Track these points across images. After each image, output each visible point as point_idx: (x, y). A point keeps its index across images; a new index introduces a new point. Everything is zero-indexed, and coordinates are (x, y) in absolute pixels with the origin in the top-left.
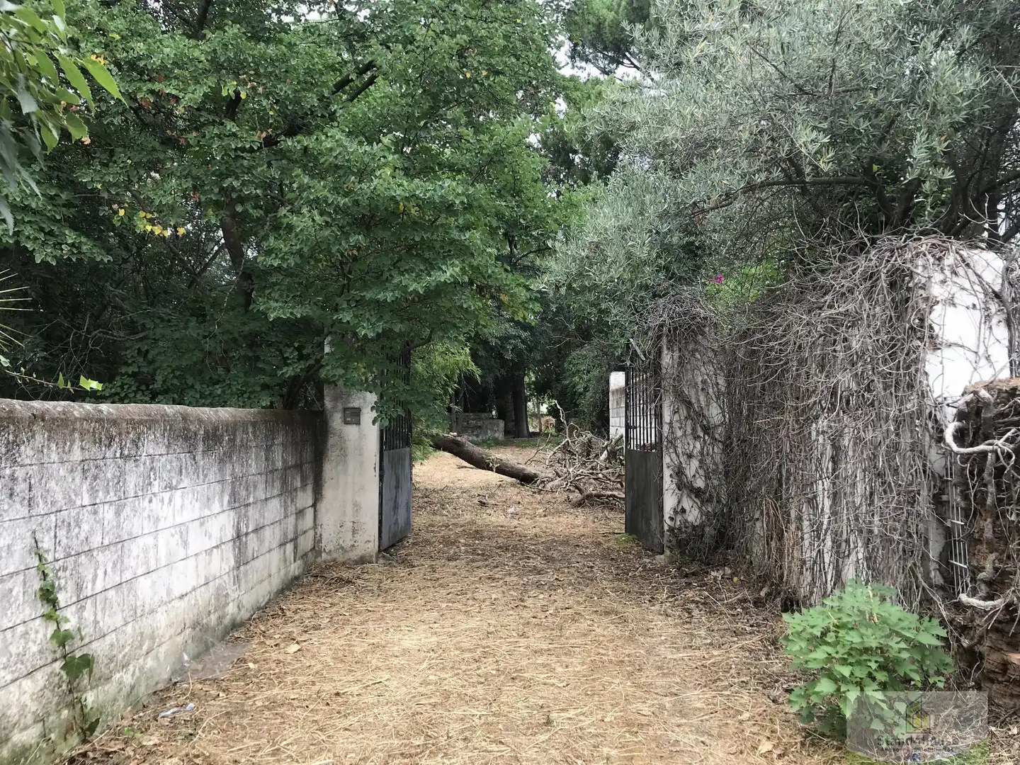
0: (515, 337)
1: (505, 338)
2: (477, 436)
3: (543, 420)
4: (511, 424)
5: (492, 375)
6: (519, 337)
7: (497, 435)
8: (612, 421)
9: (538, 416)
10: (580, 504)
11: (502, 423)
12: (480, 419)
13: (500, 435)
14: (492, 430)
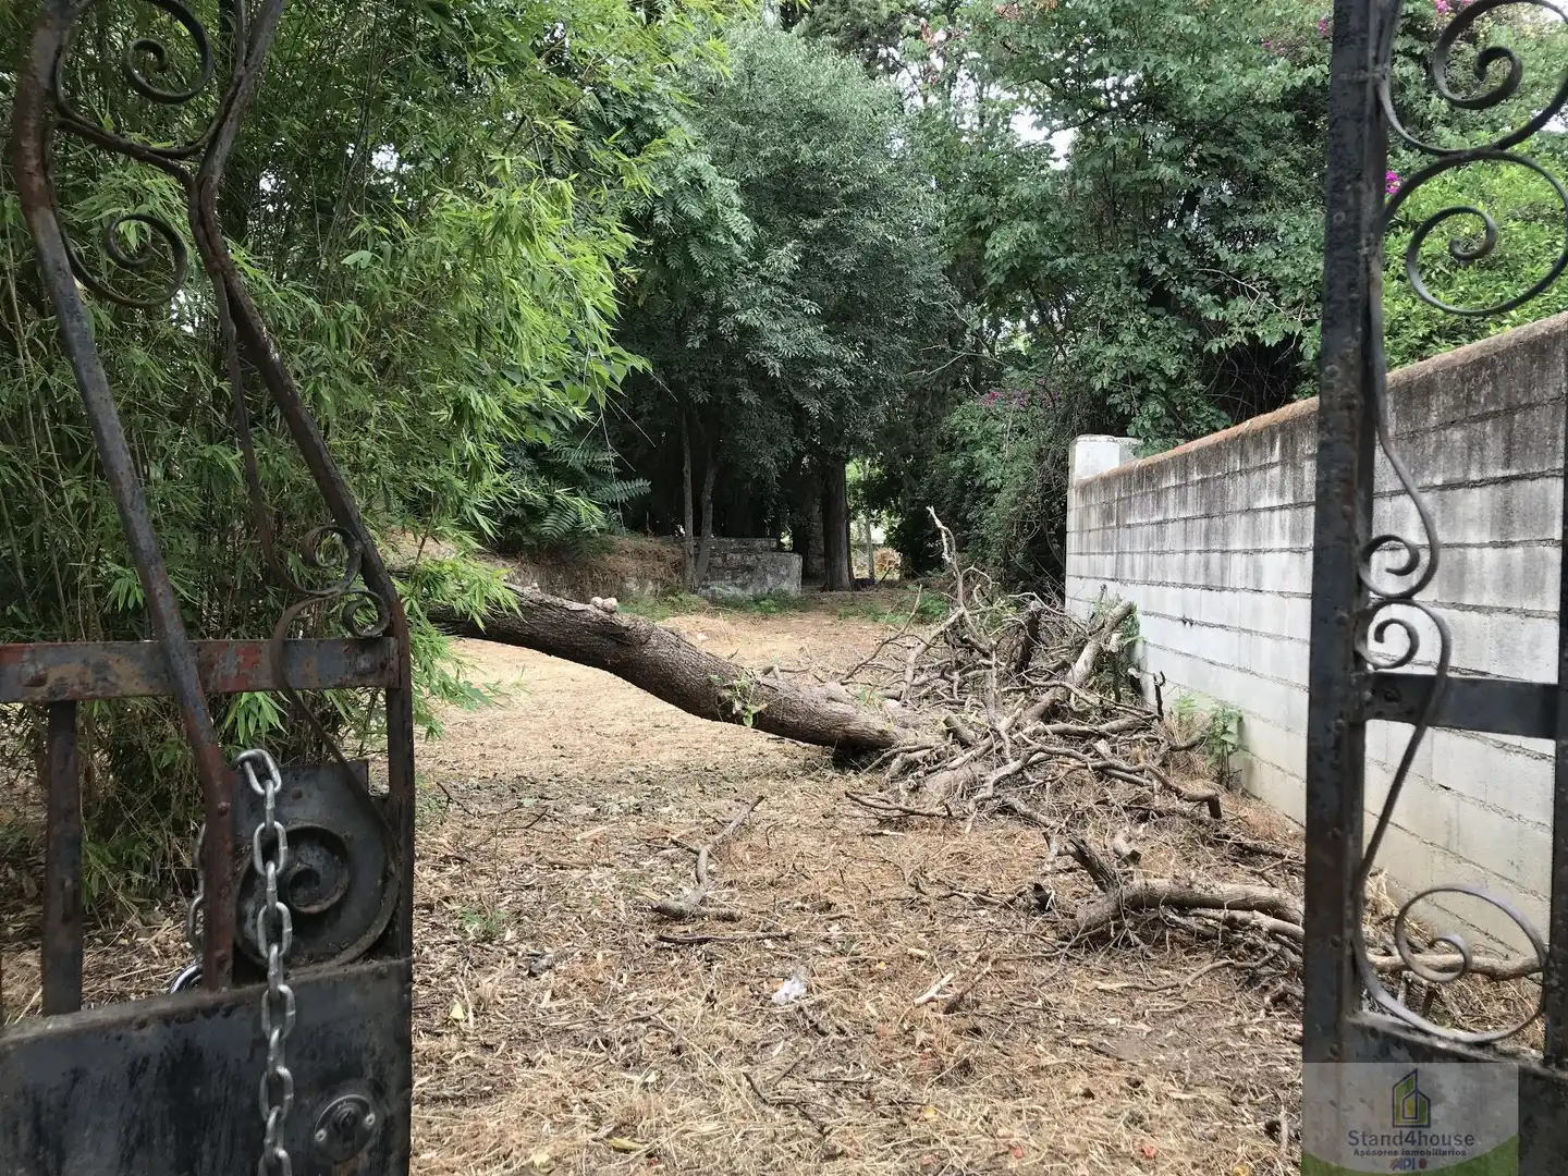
0: (829, 362)
1: (804, 363)
2: (744, 586)
3: (878, 554)
4: (817, 563)
5: (775, 450)
6: (840, 362)
7: (785, 586)
8: (1073, 563)
9: (868, 547)
10: (1097, 938)
11: (797, 562)
12: (750, 551)
13: (792, 587)
14: (776, 574)
